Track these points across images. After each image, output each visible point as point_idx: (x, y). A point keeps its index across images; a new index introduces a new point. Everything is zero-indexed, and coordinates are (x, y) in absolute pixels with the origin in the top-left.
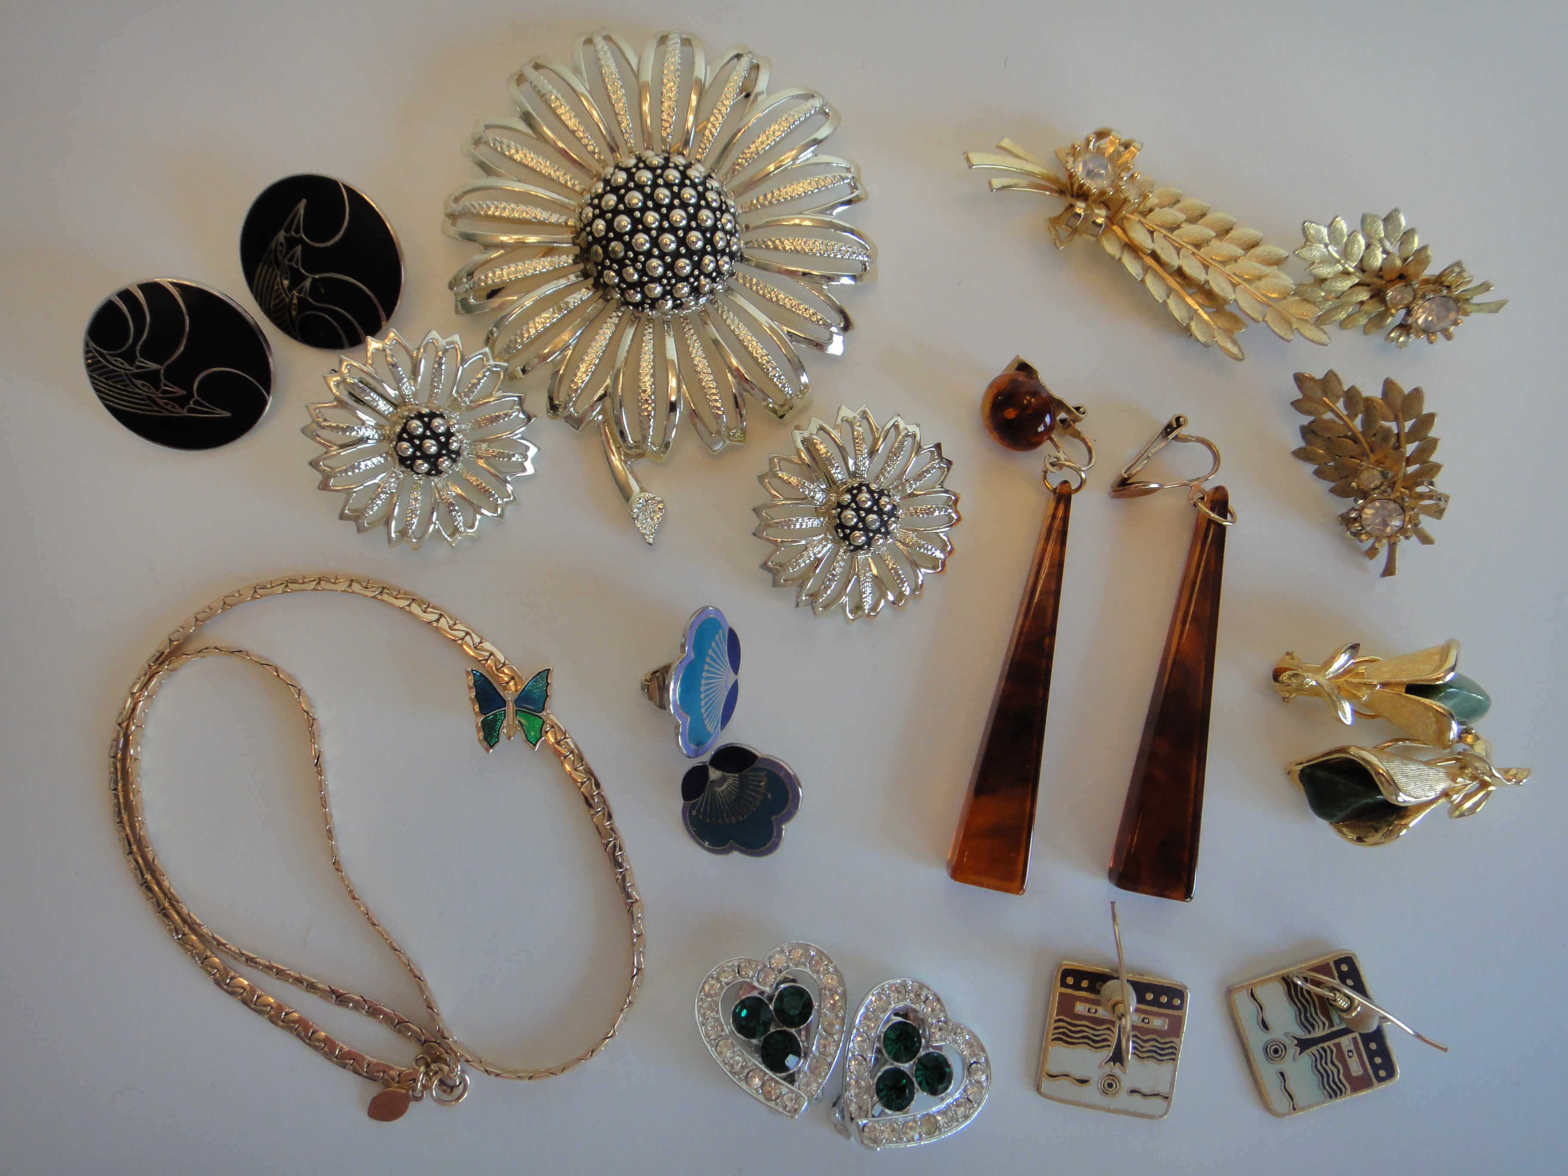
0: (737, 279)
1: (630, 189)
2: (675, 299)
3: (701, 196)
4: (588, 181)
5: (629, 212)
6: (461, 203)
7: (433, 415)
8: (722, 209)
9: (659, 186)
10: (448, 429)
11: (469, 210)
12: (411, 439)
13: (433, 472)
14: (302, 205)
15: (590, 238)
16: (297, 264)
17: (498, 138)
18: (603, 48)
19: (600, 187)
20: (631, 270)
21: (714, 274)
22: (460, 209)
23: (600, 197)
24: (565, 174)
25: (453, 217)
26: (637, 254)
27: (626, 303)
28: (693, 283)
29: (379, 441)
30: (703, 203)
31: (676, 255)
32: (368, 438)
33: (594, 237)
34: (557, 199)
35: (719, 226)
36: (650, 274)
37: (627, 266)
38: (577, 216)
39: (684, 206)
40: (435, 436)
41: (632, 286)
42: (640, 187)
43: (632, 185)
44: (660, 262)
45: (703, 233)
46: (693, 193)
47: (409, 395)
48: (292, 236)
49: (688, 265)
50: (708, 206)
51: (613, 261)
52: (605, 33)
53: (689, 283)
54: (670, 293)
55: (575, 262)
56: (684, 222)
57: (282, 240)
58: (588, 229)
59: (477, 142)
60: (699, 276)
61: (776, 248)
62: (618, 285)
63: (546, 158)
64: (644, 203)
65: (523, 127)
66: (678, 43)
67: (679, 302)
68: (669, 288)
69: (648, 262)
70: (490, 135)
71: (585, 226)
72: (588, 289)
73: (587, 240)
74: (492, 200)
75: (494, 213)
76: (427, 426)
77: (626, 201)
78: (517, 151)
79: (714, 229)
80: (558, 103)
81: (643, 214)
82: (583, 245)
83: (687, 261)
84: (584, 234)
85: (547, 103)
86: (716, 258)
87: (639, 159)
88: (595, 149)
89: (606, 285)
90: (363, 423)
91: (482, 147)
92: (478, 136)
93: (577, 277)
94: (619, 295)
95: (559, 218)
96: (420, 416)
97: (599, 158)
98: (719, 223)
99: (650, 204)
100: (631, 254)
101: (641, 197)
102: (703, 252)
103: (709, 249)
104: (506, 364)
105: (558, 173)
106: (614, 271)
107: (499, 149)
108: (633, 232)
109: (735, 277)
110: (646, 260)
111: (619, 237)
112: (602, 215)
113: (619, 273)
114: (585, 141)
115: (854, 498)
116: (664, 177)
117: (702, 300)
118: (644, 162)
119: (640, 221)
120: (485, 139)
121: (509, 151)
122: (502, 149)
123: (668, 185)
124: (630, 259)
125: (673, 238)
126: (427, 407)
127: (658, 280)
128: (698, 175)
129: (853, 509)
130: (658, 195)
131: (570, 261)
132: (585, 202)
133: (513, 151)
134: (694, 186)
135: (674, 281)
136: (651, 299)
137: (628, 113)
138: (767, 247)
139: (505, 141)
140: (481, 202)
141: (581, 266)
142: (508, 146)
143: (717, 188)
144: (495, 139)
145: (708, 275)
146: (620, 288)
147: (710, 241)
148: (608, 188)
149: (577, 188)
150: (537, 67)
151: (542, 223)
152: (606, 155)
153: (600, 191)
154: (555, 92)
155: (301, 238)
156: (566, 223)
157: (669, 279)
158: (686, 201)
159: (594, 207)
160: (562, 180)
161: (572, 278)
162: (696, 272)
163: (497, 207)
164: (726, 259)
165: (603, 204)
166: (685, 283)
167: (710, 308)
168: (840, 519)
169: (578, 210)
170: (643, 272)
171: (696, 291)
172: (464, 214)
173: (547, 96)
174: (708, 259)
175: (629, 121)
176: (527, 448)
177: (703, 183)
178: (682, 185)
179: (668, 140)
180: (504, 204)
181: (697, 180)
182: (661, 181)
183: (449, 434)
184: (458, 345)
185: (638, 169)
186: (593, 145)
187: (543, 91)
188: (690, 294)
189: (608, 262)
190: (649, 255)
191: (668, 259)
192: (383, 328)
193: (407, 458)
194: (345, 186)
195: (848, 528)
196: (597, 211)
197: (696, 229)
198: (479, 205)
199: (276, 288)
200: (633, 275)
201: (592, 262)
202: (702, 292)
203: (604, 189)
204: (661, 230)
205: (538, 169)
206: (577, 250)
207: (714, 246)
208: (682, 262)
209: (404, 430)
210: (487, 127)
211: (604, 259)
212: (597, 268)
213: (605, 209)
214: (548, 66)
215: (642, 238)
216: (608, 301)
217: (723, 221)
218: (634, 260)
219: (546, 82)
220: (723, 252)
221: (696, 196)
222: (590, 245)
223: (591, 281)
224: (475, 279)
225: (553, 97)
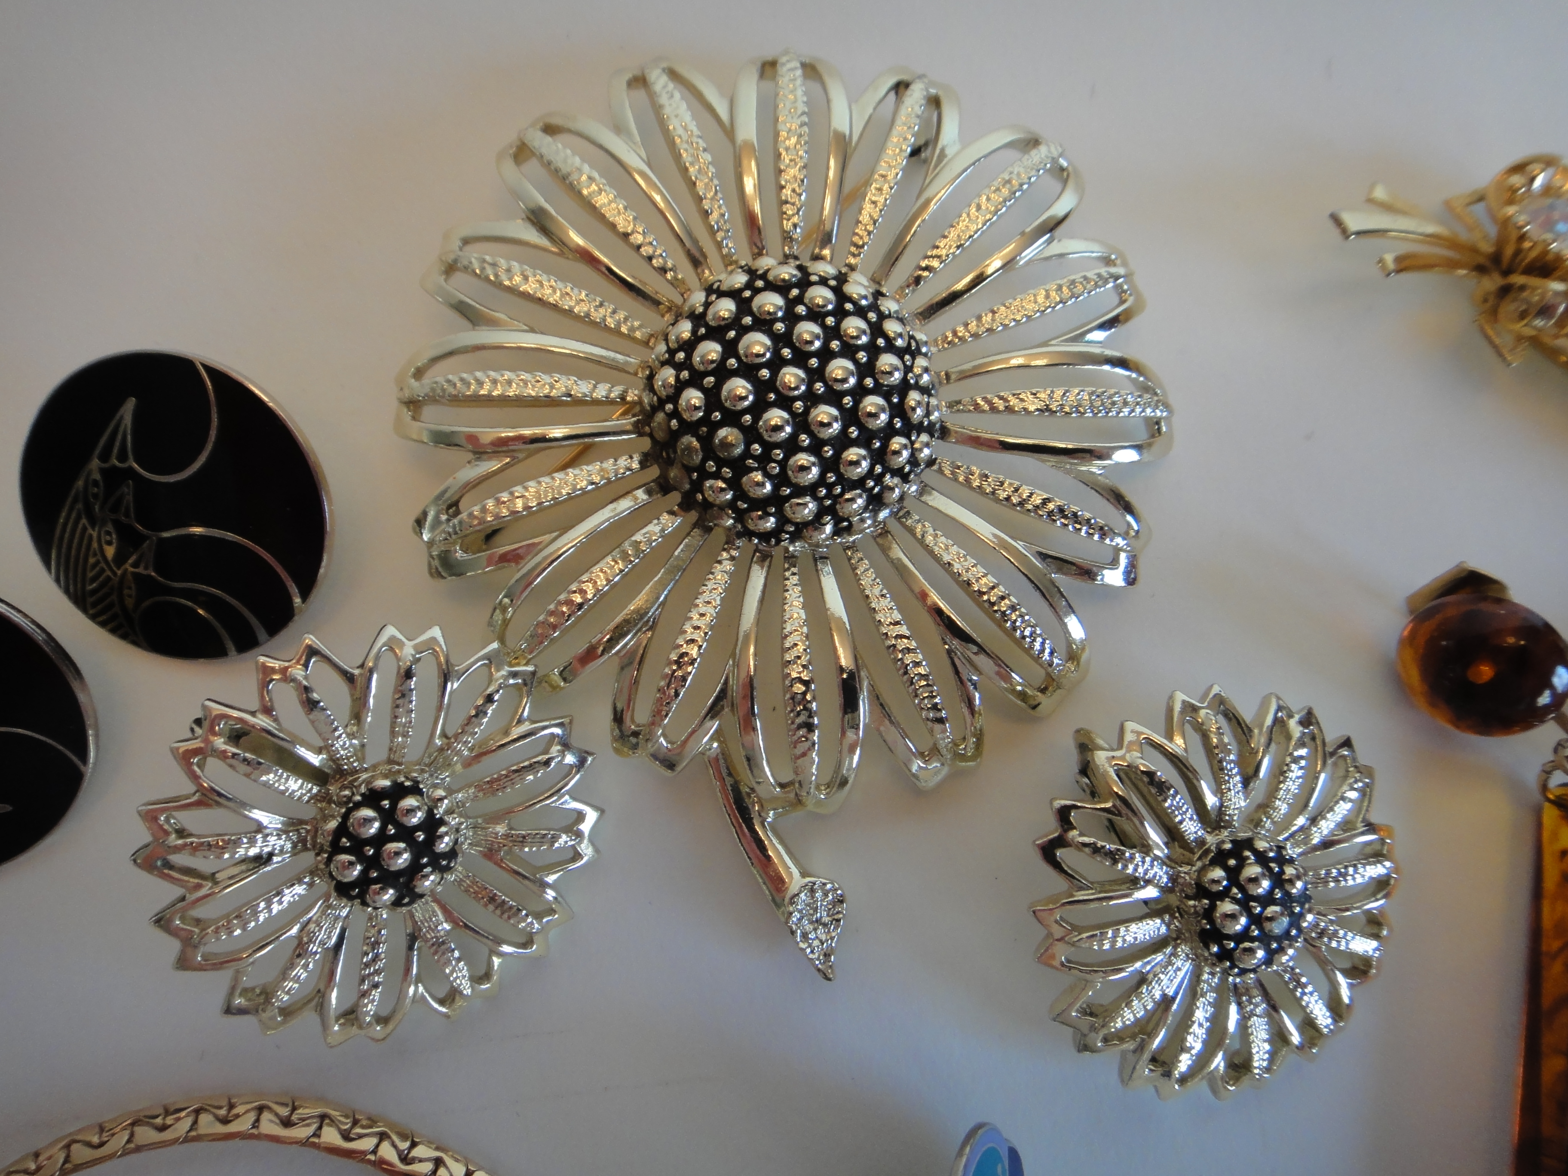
0: (940, 471)
1: (747, 330)
2: (838, 520)
3: (877, 330)
4: (659, 322)
5: (748, 370)
6: (427, 380)
7: (398, 792)
8: (911, 351)
9: (799, 318)
10: (430, 813)
11: (444, 390)
12: (357, 846)
13: (406, 900)
14: (128, 409)
15: (674, 423)
16: (127, 515)
17: (488, 258)
18: (665, 87)
19: (685, 329)
20: (758, 476)
21: (907, 469)
22: (427, 390)
23: (689, 346)
24: (614, 312)
25: (413, 404)
26: (768, 447)
27: (749, 534)
28: (873, 488)
29: (295, 852)
30: (881, 342)
31: (843, 442)
32: (271, 855)
33: (681, 421)
34: (602, 357)
35: (912, 381)
36: (794, 481)
37: (752, 470)
38: (641, 384)
39: (849, 351)
40: (406, 834)
41: (762, 504)
42: (763, 324)
43: (748, 320)
44: (812, 459)
45: (887, 397)
46: (863, 325)
47: (348, 758)
48: (114, 467)
49: (864, 458)
50: (890, 347)
51: (721, 463)
52: (665, 65)
53: (865, 490)
54: (831, 511)
55: (643, 464)
56: (852, 381)
57: (97, 476)
58: (669, 407)
59: (450, 269)
60: (882, 475)
61: (1009, 409)
62: (732, 504)
63: (578, 284)
64: (776, 352)
65: (532, 235)
66: (795, 69)
67: (845, 524)
68: (829, 502)
69: (791, 461)
70: (473, 256)
71: (662, 402)
72: (672, 513)
73: (669, 426)
74: (484, 369)
75: (490, 391)
76: (388, 817)
77: (741, 352)
78: (526, 278)
79: (904, 387)
80: (594, 187)
81: (775, 372)
82: (660, 435)
83: (863, 452)
84: (660, 417)
85: (574, 191)
86: (909, 438)
87: (752, 273)
88: (666, 262)
89: (707, 505)
90: (260, 828)
91: (459, 277)
92: (450, 258)
93: (649, 492)
94: (731, 521)
95: (610, 391)
96: (373, 798)
97: (675, 278)
98: (910, 375)
99: (786, 352)
100: (757, 448)
101: (768, 342)
102: (889, 431)
103: (899, 425)
104: (530, 668)
105: (602, 311)
106: (724, 480)
107: (492, 278)
108: (759, 408)
109: (935, 467)
110: (787, 458)
111: (732, 418)
112: (695, 380)
113: (734, 484)
114: (646, 251)
115: (1233, 875)
116: (806, 301)
117: (883, 514)
118: (763, 277)
119: (771, 385)
120: (466, 263)
121: (510, 279)
122: (496, 276)
123: (815, 315)
124: (755, 458)
125: (834, 412)
126: (386, 777)
127: (811, 490)
128: (863, 292)
129: (1235, 901)
130: (800, 335)
131: (635, 465)
132: (657, 358)
133: (517, 279)
134: (861, 312)
135: (838, 490)
136: (797, 525)
137: (720, 195)
138: (993, 409)
139: (503, 263)
140: (465, 375)
141: (654, 471)
142: (508, 270)
143: (896, 312)
144: (484, 261)
145: (899, 473)
146: (736, 509)
147: (899, 410)
148: (703, 331)
149: (638, 334)
150: (550, 130)
151: (579, 402)
152: (685, 272)
153: (686, 335)
154: (586, 168)
155: (131, 469)
156: (623, 398)
157: (830, 487)
158: (853, 342)
159: (679, 367)
160: (611, 322)
161: (641, 494)
162: (878, 469)
163: (495, 382)
164: (924, 437)
165: (696, 359)
166: (858, 491)
167: (894, 526)
168: (1211, 921)
169: (643, 374)
170: (781, 480)
171: (876, 502)
172: (434, 398)
173: (574, 177)
174: (897, 442)
175: (724, 209)
176: (580, 817)
177: (874, 307)
178: (840, 313)
179: (795, 236)
180: (508, 375)
181: (864, 302)
182: (801, 309)
183: (432, 824)
184: (440, 646)
185: (757, 291)
186: (661, 255)
187: (565, 169)
188: (865, 509)
189: (711, 466)
190: (792, 447)
191: (828, 451)
192: (296, 618)
193: (352, 885)
194: (206, 367)
195: (1229, 937)
196: (685, 374)
197: (874, 391)
198: (462, 380)
199: (92, 560)
200: (762, 485)
201: (680, 465)
202: (886, 501)
203: (694, 332)
204: (812, 399)
205: (567, 307)
206: (646, 444)
207: (906, 419)
208: (853, 453)
209: (342, 830)
210: (466, 241)
211: (704, 460)
212: (690, 478)
213: (702, 368)
214: (571, 125)
215: (776, 416)
216: (709, 530)
217: (917, 370)
218: (764, 460)
219: (569, 152)
220: (920, 428)
221: (868, 331)
222: (675, 436)
223: (675, 497)
224: (464, 516)
225: (584, 178)
